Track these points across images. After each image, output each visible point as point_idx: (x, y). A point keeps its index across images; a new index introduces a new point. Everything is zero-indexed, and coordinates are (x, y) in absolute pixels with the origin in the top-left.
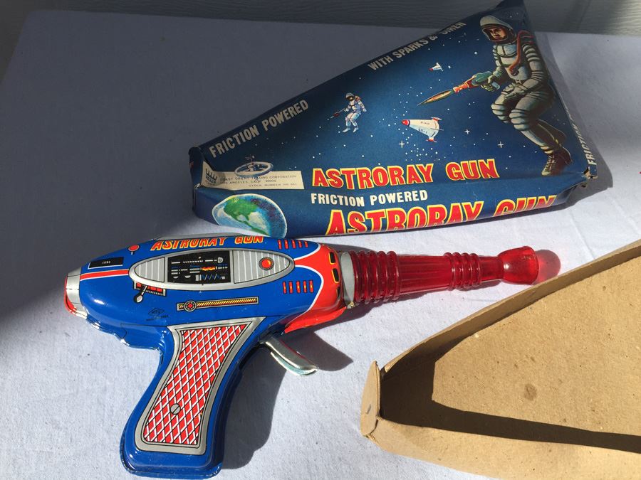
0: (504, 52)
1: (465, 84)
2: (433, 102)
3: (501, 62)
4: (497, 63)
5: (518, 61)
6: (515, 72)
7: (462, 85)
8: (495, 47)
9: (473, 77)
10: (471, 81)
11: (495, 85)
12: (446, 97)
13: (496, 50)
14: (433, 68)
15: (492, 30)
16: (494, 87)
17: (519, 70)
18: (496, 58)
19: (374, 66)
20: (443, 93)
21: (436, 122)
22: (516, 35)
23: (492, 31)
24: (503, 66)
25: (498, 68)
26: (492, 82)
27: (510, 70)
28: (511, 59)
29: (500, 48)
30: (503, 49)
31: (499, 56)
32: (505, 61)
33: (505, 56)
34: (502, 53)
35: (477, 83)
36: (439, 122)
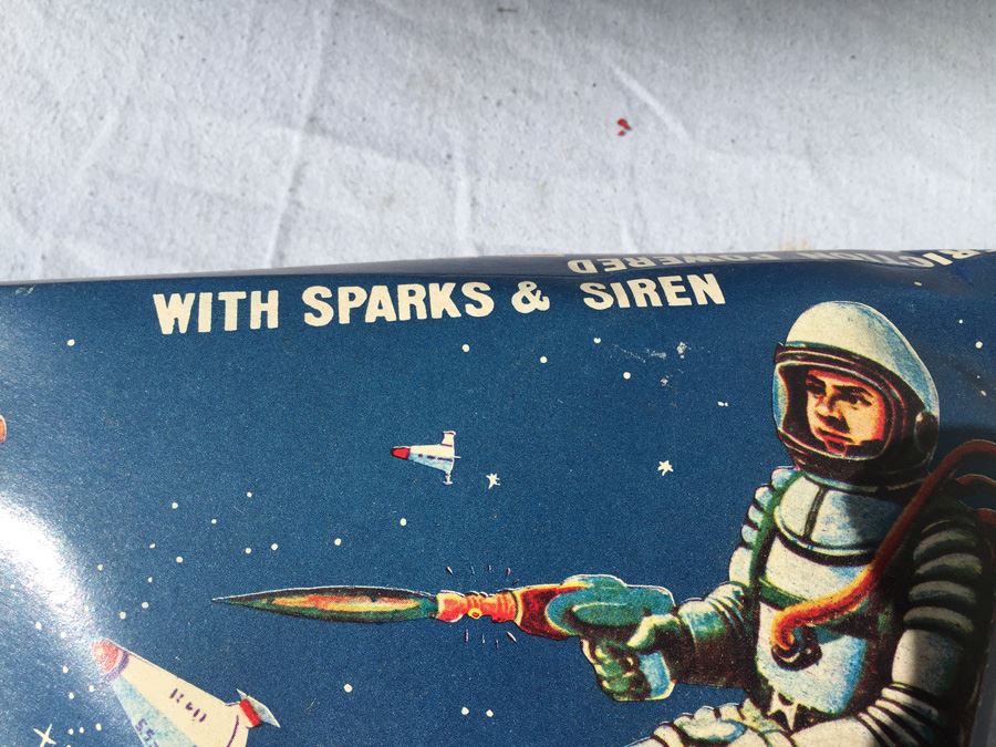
0: (811, 521)
1: (512, 602)
2: (297, 614)
3: (759, 568)
4: (740, 565)
5: (854, 597)
6: (801, 650)
7: (492, 599)
8: (780, 475)
9: (573, 581)
10: (550, 595)
11: (656, 669)
12: (380, 620)
13: (778, 494)
14: (416, 450)
15: (830, 383)
16: (640, 680)
17: (828, 649)
18: (749, 535)
19: (172, 313)
20: (374, 595)
21: (246, 723)
22: (930, 457)
23: (819, 389)
24: (758, 593)
25: (724, 594)
26: (647, 649)
27: (783, 630)
28: (824, 570)
29: (802, 492)
30: (819, 500)
31: (772, 533)
32: (785, 570)
33: (804, 547)
34: (798, 527)
35: (571, 618)
36: (259, 726)
